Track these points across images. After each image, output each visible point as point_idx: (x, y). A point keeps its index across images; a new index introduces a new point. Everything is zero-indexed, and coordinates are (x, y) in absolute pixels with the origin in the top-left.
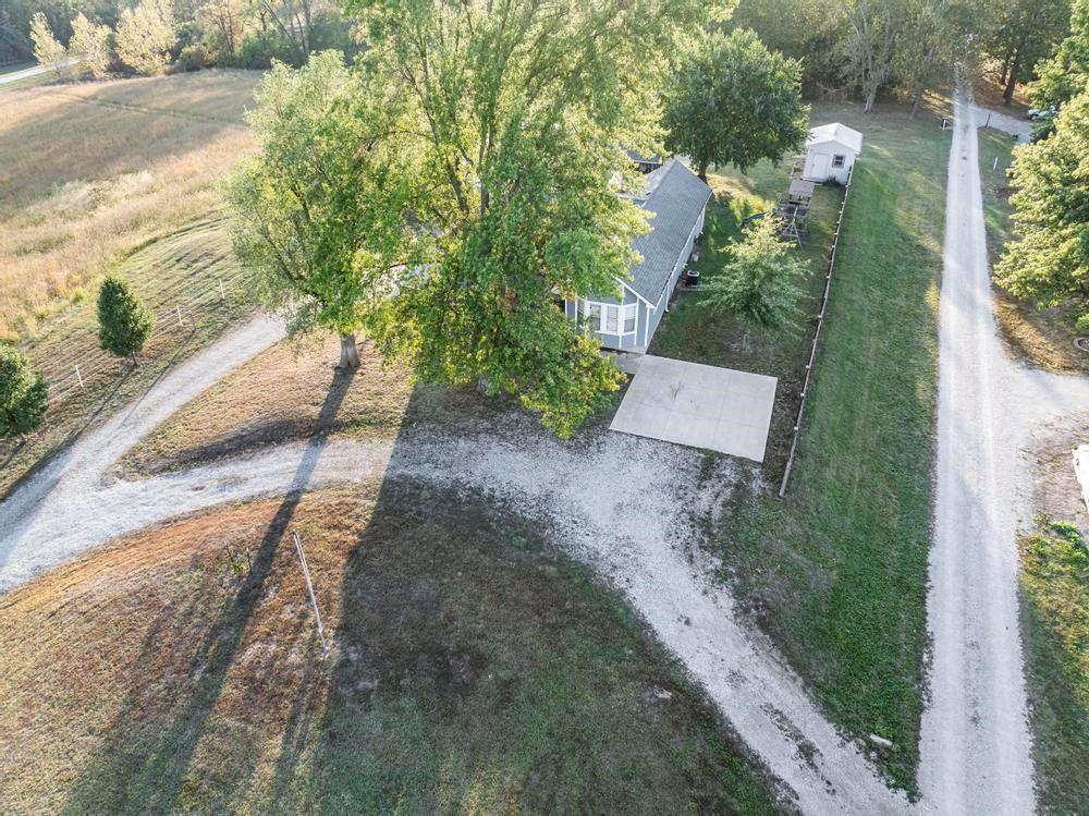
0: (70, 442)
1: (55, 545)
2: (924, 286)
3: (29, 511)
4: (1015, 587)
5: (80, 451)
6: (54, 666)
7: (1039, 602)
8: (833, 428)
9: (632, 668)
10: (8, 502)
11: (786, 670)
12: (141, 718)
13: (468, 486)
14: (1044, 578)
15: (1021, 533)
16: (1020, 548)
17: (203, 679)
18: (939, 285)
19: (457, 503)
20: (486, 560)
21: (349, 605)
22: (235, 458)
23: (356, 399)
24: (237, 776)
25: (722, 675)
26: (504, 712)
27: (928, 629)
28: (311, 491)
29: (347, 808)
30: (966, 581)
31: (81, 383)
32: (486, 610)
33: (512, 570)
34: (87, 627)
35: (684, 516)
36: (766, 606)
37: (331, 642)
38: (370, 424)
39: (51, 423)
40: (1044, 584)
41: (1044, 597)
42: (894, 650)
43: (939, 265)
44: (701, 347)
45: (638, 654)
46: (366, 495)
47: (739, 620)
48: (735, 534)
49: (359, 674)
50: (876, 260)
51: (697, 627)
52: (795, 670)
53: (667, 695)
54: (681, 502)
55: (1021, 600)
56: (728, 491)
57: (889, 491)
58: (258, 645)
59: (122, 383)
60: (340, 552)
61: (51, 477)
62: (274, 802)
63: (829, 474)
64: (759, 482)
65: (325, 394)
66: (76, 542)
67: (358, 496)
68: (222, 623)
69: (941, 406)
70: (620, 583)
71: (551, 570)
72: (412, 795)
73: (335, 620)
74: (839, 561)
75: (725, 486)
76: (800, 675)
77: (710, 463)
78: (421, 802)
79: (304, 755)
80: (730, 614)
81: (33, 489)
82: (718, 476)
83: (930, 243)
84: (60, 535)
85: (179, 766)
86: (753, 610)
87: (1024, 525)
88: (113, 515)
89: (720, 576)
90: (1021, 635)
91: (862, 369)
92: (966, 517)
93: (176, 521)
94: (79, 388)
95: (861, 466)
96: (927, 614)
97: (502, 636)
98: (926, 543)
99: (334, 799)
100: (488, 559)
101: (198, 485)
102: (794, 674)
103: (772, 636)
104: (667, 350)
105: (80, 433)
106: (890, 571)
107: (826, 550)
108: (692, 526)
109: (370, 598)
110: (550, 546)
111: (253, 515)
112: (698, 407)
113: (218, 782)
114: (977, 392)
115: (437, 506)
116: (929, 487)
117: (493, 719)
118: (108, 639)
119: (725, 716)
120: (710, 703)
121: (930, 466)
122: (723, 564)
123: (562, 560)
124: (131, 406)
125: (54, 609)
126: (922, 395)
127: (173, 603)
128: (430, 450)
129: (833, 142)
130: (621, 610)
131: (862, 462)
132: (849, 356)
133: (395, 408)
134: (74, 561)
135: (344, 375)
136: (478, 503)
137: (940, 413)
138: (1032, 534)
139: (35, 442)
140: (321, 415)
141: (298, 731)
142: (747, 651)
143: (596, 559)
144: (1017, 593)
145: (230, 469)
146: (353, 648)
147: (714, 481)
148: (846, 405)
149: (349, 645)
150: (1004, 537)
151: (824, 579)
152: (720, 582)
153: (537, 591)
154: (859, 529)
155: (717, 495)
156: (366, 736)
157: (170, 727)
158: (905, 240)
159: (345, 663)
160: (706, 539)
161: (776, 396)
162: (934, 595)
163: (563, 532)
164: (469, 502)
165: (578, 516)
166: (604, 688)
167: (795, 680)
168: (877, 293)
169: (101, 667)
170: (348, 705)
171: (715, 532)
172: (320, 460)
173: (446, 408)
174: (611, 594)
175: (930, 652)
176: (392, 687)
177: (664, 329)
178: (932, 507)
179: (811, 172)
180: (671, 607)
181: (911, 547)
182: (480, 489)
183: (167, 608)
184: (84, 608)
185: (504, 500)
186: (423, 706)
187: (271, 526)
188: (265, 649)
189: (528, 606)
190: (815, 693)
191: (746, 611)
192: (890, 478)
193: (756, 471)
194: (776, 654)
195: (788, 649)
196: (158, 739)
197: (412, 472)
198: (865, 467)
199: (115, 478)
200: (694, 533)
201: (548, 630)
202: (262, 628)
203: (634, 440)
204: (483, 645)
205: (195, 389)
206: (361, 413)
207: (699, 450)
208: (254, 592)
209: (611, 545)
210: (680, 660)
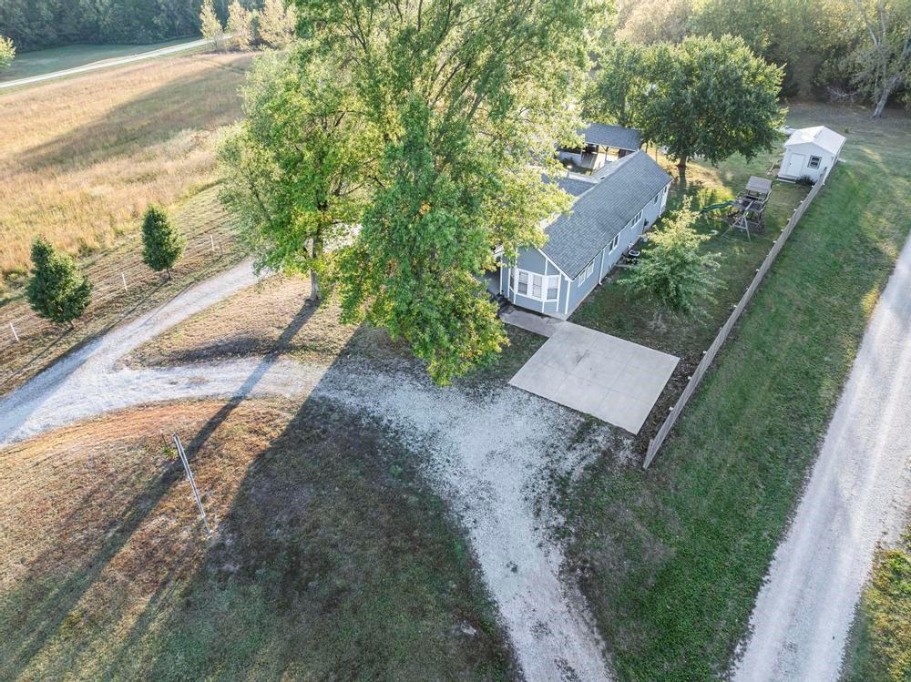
0: (104, 332)
1: (64, 411)
2: (866, 288)
3: (57, 382)
4: (857, 600)
5: (107, 341)
6: (19, 505)
7: (878, 618)
8: (720, 413)
9: (450, 599)
10: (47, 372)
11: (593, 632)
12: (60, 559)
13: (372, 415)
14: (891, 595)
15: (882, 545)
16: (876, 560)
17: (114, 536)
18: (882, 289)
19: (358, 428)
20: (362, 481)
21: (242, 499)
22: (207, 363)
23: (312, 328)
24: (108, 621)
25: (529, 624)
26: (329, 615)
27: (751, 622)
28: (251, 399)
29: (177, 667)
30: (806, 583)
31: (126, 288)
32: (346, 525)
33: (380, 493)
34: (53, 478)
35: (546, 473)
36: (592, 569)
37: (216, 526)
38: (315, 350)
39: (96, 315)
40: (888, 602)
41: (884, 615)
42: (710, 636)
43: (890, 268)
44: (620, 321)
45: (459, 590)
46: (289, 409)
47: (562, 577)
48: (587, 497)
49: (227, 557)
50: (824, 258)
51: (521, 575)
52: (600, 634)
53: (471, 631)
54: (548, 459)
55: (858, 613)
56: (595, 456)
57: (758, 481)
58: (163, 518)
59: (156, 291)
60: (252, 453)
61: (83, 357)
62: (126, 648)
63: (701, 456)
64: (628, 452)
65: (290, 320)
66: (79, 411)
67: (282, 409)
68: (144, 495)
69: (840, 407)
70: (467, 522)
71: (413, 499)
72: (230, 668)
73: (225, 508)
74: (683, 539)
75: (594, 451)
76: (604, 639)
77: (587, 426)
78: (234, 676)
79: (160, 616)
80: (556, 569)
81: (68, 364)
82: (590, 441)
83: (889, 248)
84: (71, 403)
85: (71, 603)
86: (579, 571)
87: (887, 539)
88: (111, 394)
89: (560, 533)
90: (846, 648)
91: (770, 359)
92: (829, 519)
93: (147, 406)
94: (124, 291)
95: (736, 453)
96: (754, 606)
97: (351, 549)
98: (777, 538)
99: (169, 657)
100: (365, 480)
101: (175, 381)
102: (599, 637)
103: (589, 598)
104: (587, 319)
105: (113, 326)
106: (733, 557)
107: (674, 526)
108: (550, 483)
109: (259, 495)
110: (420, 479)
111: (200, 411)
112: (595, 375)
113: (92, 622)
114: (884, 398)
115: (341, 428)
116: (799, 485)
117: (317, 619)
118: (62, 492)
119: (519, 662)
120: (509, 647)
121: (809, 463)
122: (566, 522)
123: (425, 494)
124: (157, 309)
125: (39, 460)
126: (824, 393)
127: (116, 472)
128: (353, 380)
129: (811, 143)
130: (459, 547)
131: (740, 449)
132: (760, 346)
133: (339, 340)
134: (72, 425)
135: (311, 306)
136: (374, 431)
137: (836, 414)
138: (893, 549)
139: (80, 329)
140: (281, 338)
141: (165, 593)
142: (561, 607)
143: (454, 497)
144: (857, 605)
145: (200, 371)
146: (231, 535)
147: (585, 445)
148: (741, 391)
149: (229, 532)
150: (862, 547)
151: (660, 553)
152: (558, 539)
153: (394, 516)
154: (713, 512)
155: (583, 458)
156: (213, 610)
157: (76, 570)
158: (862, 242)
159: (221, 546)
160: (558, 497)
161: (673, 375)
162: (769, 590)
163: (435, 469)
164: (368, 429)
165: (453, 457)
166: (419, 613)
167: (597, 642)
168: (812, 290)
169: (49, 512)
170: (210, 581)
171: (569, 492)
172: (266, 374)
173: (379, 345)
174: (457, 530)
175: (745, 644)
176: (248, 574)
177: (592, 300)
178: (796, 503)
179: (787, 170)
180: (504, 553)
181: (762, 538)
182: (381, 419)
183: (111, 475)
184: (57, 463)
185: (396, 432)
186: (266, 595)
187: (209, 423)
188: (166, 522)
189: (382, 527)
190: (614, 659)
191: (573, 570)
192: (764, 469)
193: (627, 442)
194: (588, 615)
195: (600, 612)
196: (64, 577)
197: (331, 396)
198: (740, 454)
199: (124, 365)
200: (549, 489)
201: (390, 552)
202: (171, 505)
203: (526, 396)
204: (332, 553)
205: (206, 303)
206: (311, 340)
207: (582, 414)
208: (176, 474)
209: (471, 487)
210: (495, 602)
